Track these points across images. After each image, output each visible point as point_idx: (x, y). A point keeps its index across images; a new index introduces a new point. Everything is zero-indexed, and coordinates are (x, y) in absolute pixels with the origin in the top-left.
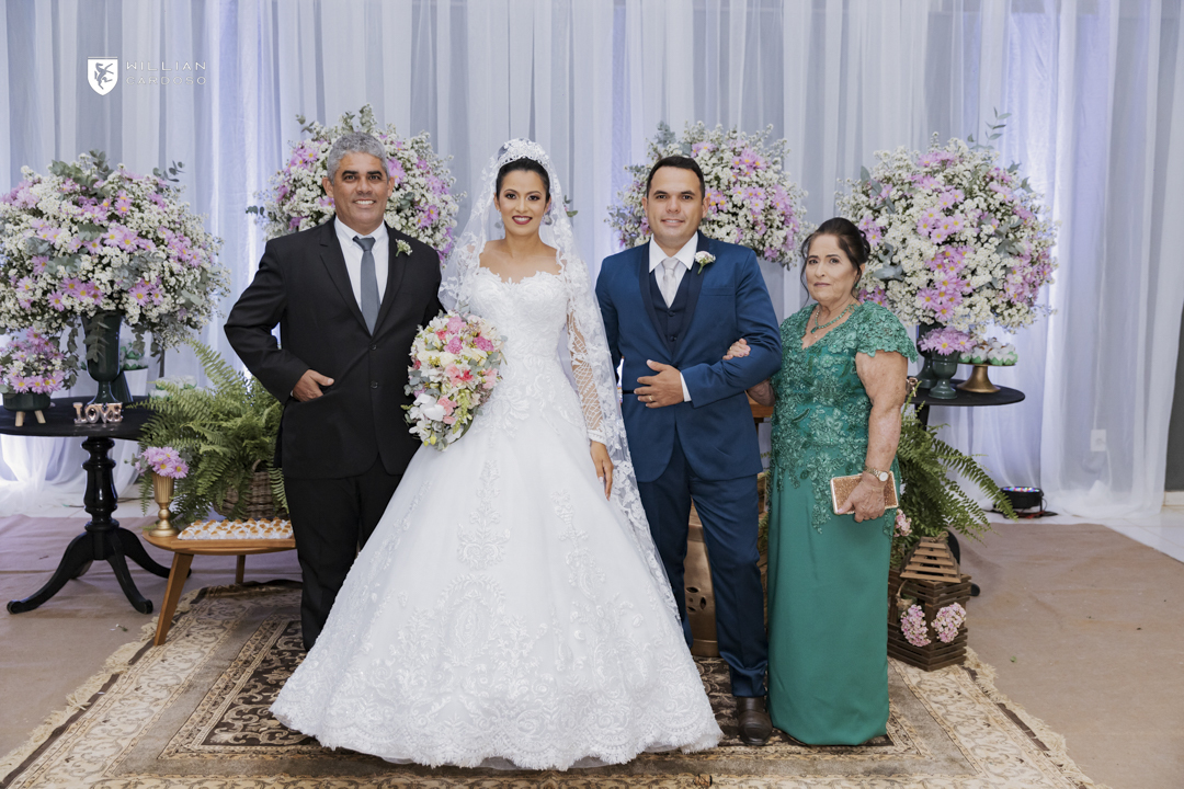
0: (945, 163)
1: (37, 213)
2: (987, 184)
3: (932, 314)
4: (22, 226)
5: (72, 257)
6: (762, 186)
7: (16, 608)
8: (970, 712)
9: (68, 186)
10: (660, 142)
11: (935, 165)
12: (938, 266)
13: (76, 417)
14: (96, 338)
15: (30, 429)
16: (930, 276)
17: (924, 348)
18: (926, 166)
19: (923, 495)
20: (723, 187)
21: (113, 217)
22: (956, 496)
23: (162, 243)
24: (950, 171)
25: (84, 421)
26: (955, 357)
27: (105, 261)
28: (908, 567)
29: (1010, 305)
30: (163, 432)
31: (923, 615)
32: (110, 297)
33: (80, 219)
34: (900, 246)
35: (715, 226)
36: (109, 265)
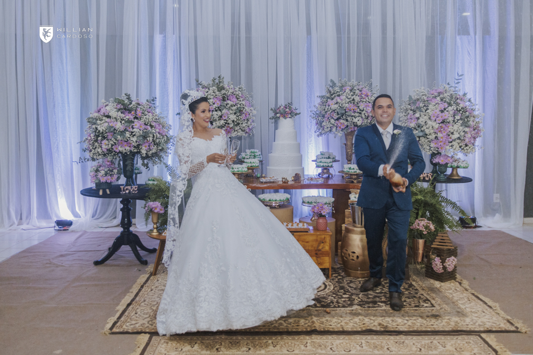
0: (439, 93)
1: (108, 117)
2: (456, 100)
3: (437, 149)
4: (103, 121)
5: (122, 133)
6: (369, 102)
7: (97, 263)
8: (461, 296)
9: (120, 106)
10: (330, 87)
11: (436, 94)
12: (439, 131)
13: (121, 191)
14: (130, 162)
15: (105, 196)
16: (436, 135)
17: (434, 162)
18: (432, 94)
19: (437, 217)
20: (356, 103)
21: (136, 118)
22: (449, 217)
23: (153, 127)
24: (441, 96)
25: (124, 192)
26: (446, 165)
27: (133, 134)
28: (434, 243)
29: (466, 145)
30: (154, 196)
31: (441, 261)
32: (135, 147)
33: (125, 118)
34: (424, 124)
35: (353, 118)
36: (134, 135)
